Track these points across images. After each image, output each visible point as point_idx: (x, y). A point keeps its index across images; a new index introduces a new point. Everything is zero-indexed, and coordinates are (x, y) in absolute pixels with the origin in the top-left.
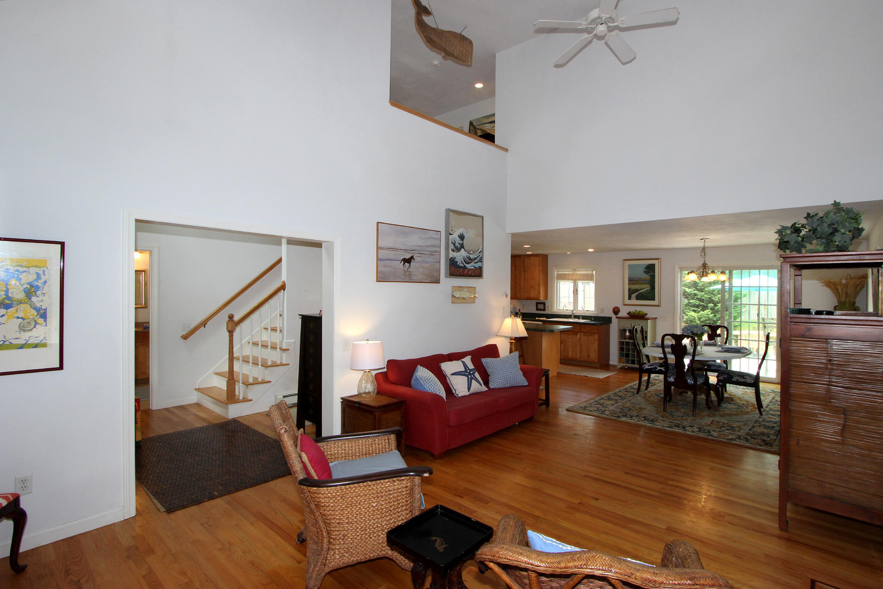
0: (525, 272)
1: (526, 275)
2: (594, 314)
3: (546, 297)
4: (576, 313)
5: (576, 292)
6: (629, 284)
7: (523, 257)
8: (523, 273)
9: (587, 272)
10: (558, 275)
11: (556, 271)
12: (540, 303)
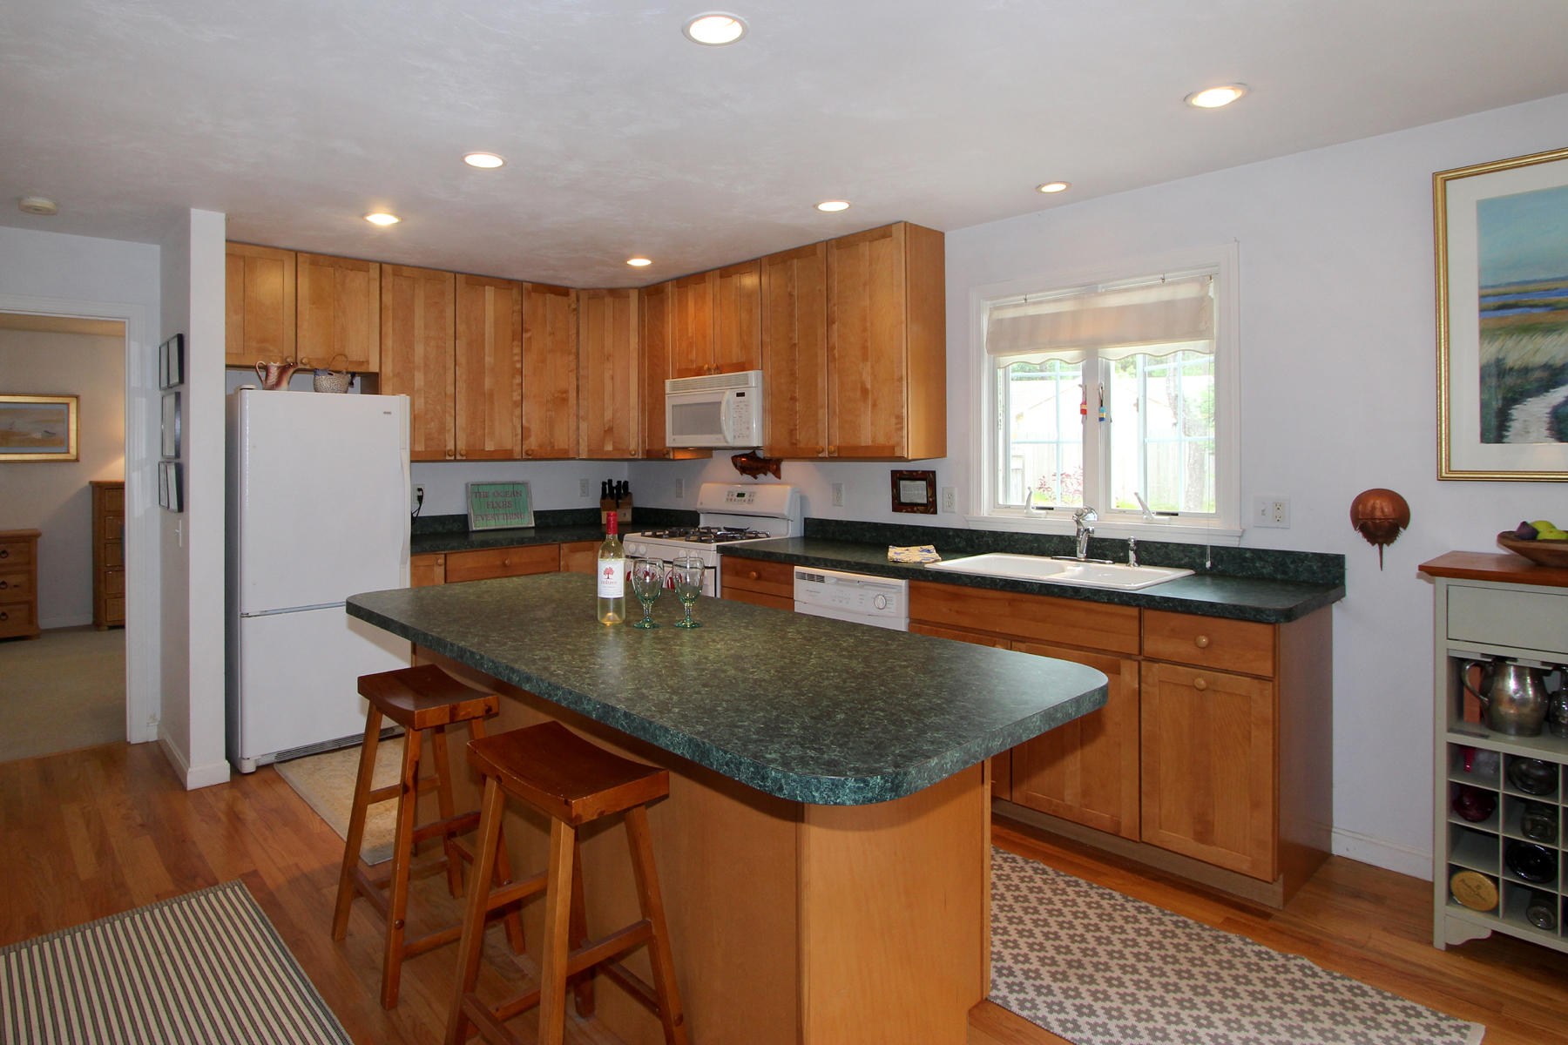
0: (830, 322)
1: (835, 338)
2: (1210, 533)
3: (938, 443)
4: (1103, 526)
5: (1096, 409)
6: (1486, 333)
7: (820, 253)
8: (821, 331)
9: (1164, 294)
10: (997, 325)
11: (987, 305)
12: (913, 476)
